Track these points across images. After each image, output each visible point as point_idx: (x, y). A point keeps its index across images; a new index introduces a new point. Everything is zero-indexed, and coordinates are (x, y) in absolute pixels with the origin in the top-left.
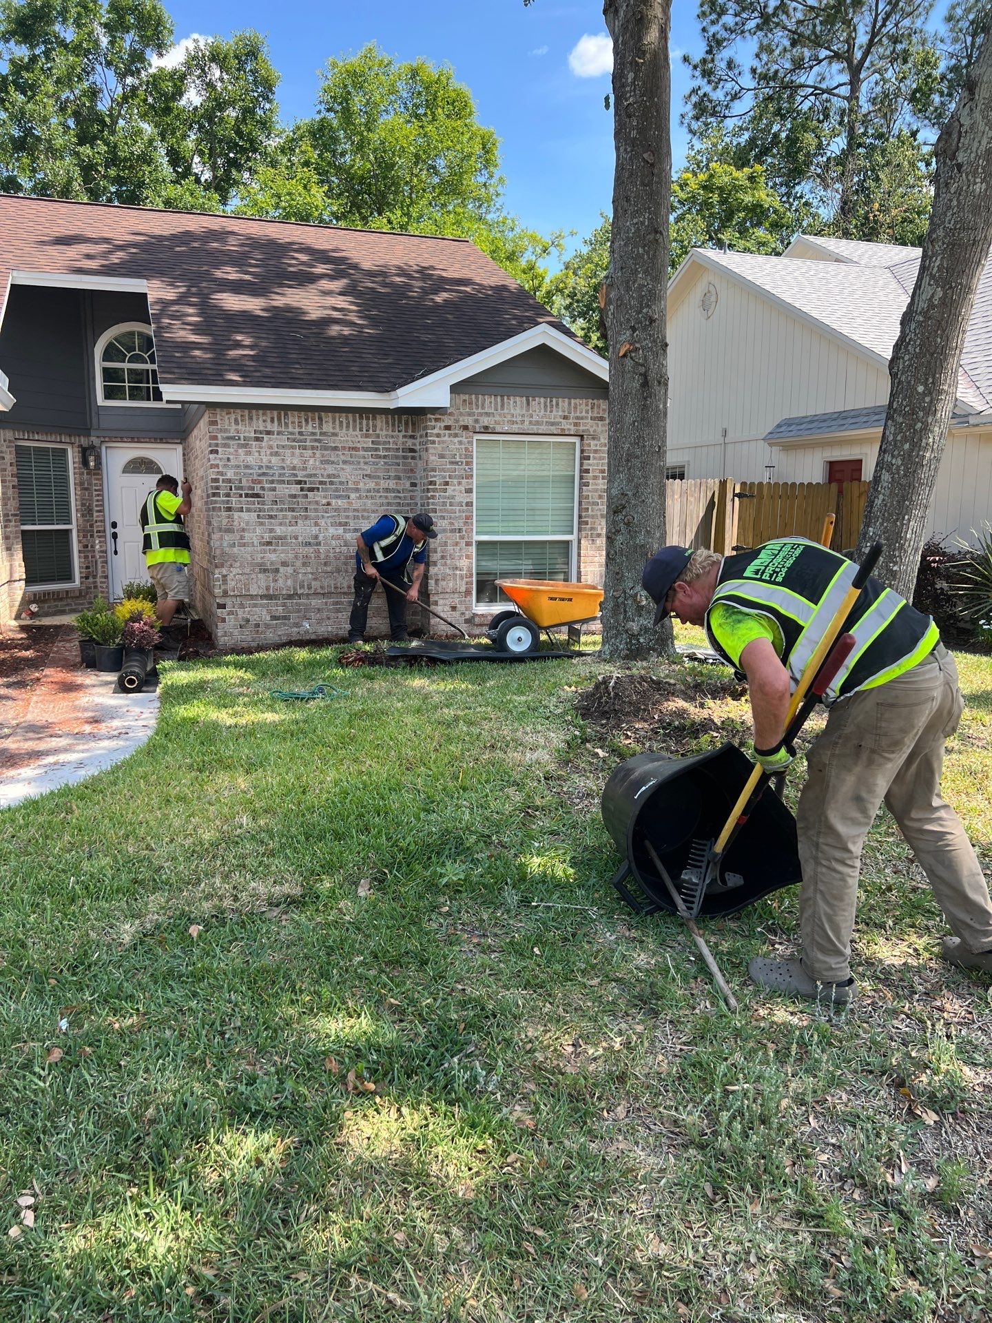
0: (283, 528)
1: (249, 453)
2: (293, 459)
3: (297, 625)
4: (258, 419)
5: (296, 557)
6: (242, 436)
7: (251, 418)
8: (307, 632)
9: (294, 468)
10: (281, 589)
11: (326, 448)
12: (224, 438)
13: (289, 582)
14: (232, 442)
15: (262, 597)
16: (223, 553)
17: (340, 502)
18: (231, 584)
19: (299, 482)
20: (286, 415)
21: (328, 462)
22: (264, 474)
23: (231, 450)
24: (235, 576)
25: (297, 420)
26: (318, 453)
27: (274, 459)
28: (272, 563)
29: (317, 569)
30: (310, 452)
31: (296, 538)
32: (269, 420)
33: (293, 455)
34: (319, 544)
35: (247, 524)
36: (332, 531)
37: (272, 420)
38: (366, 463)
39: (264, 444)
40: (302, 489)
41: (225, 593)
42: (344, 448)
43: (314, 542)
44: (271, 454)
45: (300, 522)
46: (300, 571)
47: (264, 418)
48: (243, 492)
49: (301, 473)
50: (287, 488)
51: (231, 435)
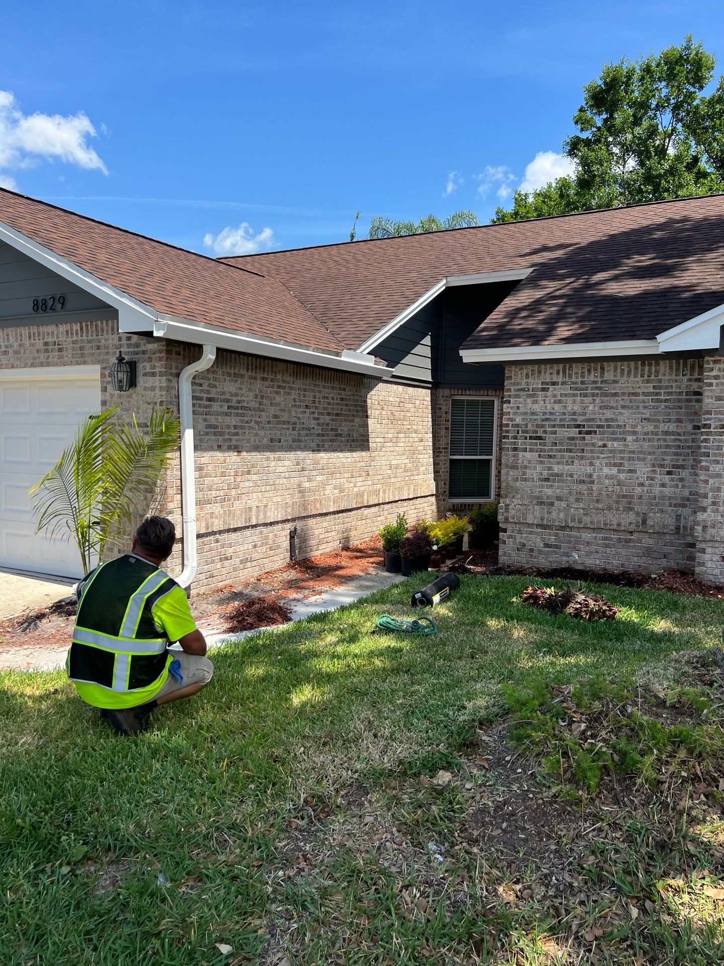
0: (561, 467)
1: (536, 402)
2: (573, 405)
3: (567, 555)
4: (545, 372)
5: (570, 493)
6: (531, 388)
7: (540, 372)
8: (575, 562)
9: (574, 414)
10: (554, 520)
11: (606, 395)
12: (515, 390)
13: (562, 515)
14: (522, 393)
15: (538, 526)
16: (508, 486)
17: (616, 444)
18: (512, 512)
19: (578, 426)
20: (571, 367)
21: (606, 407)
22: (547, 419)
23: (521, 400)
24: (515, 506)
25: (580, 372)
26: (598, 400)
27: (557, 406)
28: (548, 497)
29: (589, 505)
30: (590, 399)
31: (571, 476)
32: (555, 372)
33: (574, 402)
34: (593, 482)
35: (530, 462)
36: (606, 470)
37: (558, 373)
38: (645, 407)
39: (549, 394)
40: (580, 433)
41: (506, 520)
42: (624, 394)
43: (589, 480)
44: (555, 402)
45: (576, 461)
46: (573, 506)
47: (551, 371)
48: (528, 435)
49: (580, 418)
50: (566, 431)
51: (522, 387)
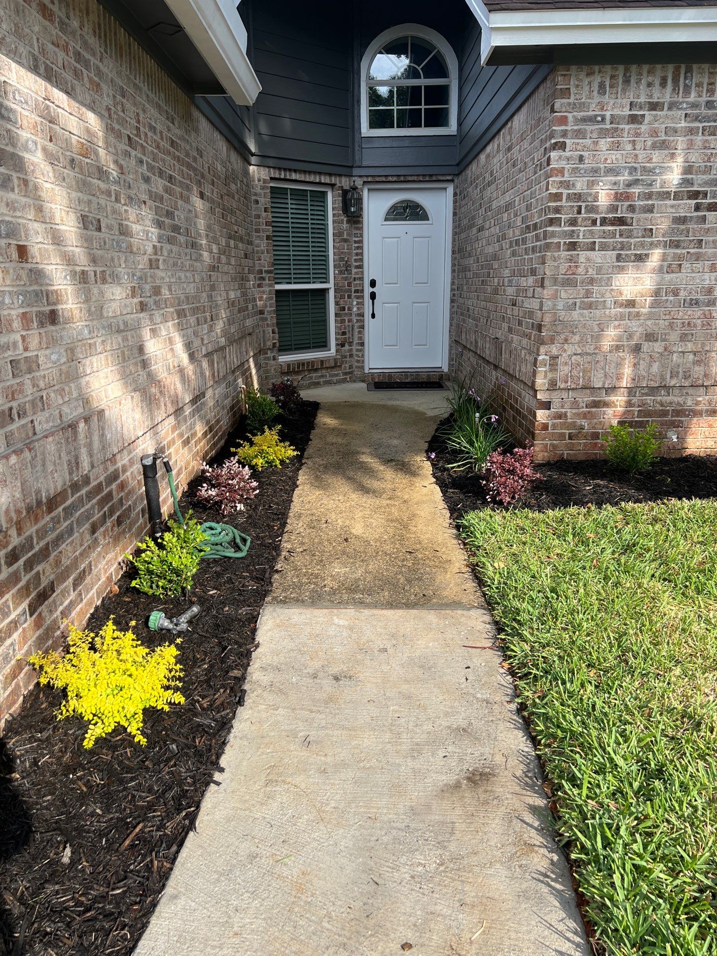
1: (616, 146)
4: (638, 82)
5: (671, 326)
6: (608, 114)
7: (627, 81)
10: (641, 378)
12: (577, 121)
13: (655, 368)
14: (589, 128)
16: (556, 321)
18: (564, 370)
19: (695, 195)
20: (689, 70)
22: (636, 182)
23: (588, 142)
24: (570, 357)
25: (706, 81)
28: (630, 336)
29: (703, 345)
31: (676, 293)
32: (657, 82)
33: (690, 145)
35: (599, 270)
37: (663, 84)
39: (644, 128)
40: (698, 208)
41: (552, 385)
44: (654, 147)
45: (686, 265)
46: (675, 349)
47: (650, 79)
48: (598, 216)
49: (699, 179)
50: (672, 206)
51: (591, 113)
